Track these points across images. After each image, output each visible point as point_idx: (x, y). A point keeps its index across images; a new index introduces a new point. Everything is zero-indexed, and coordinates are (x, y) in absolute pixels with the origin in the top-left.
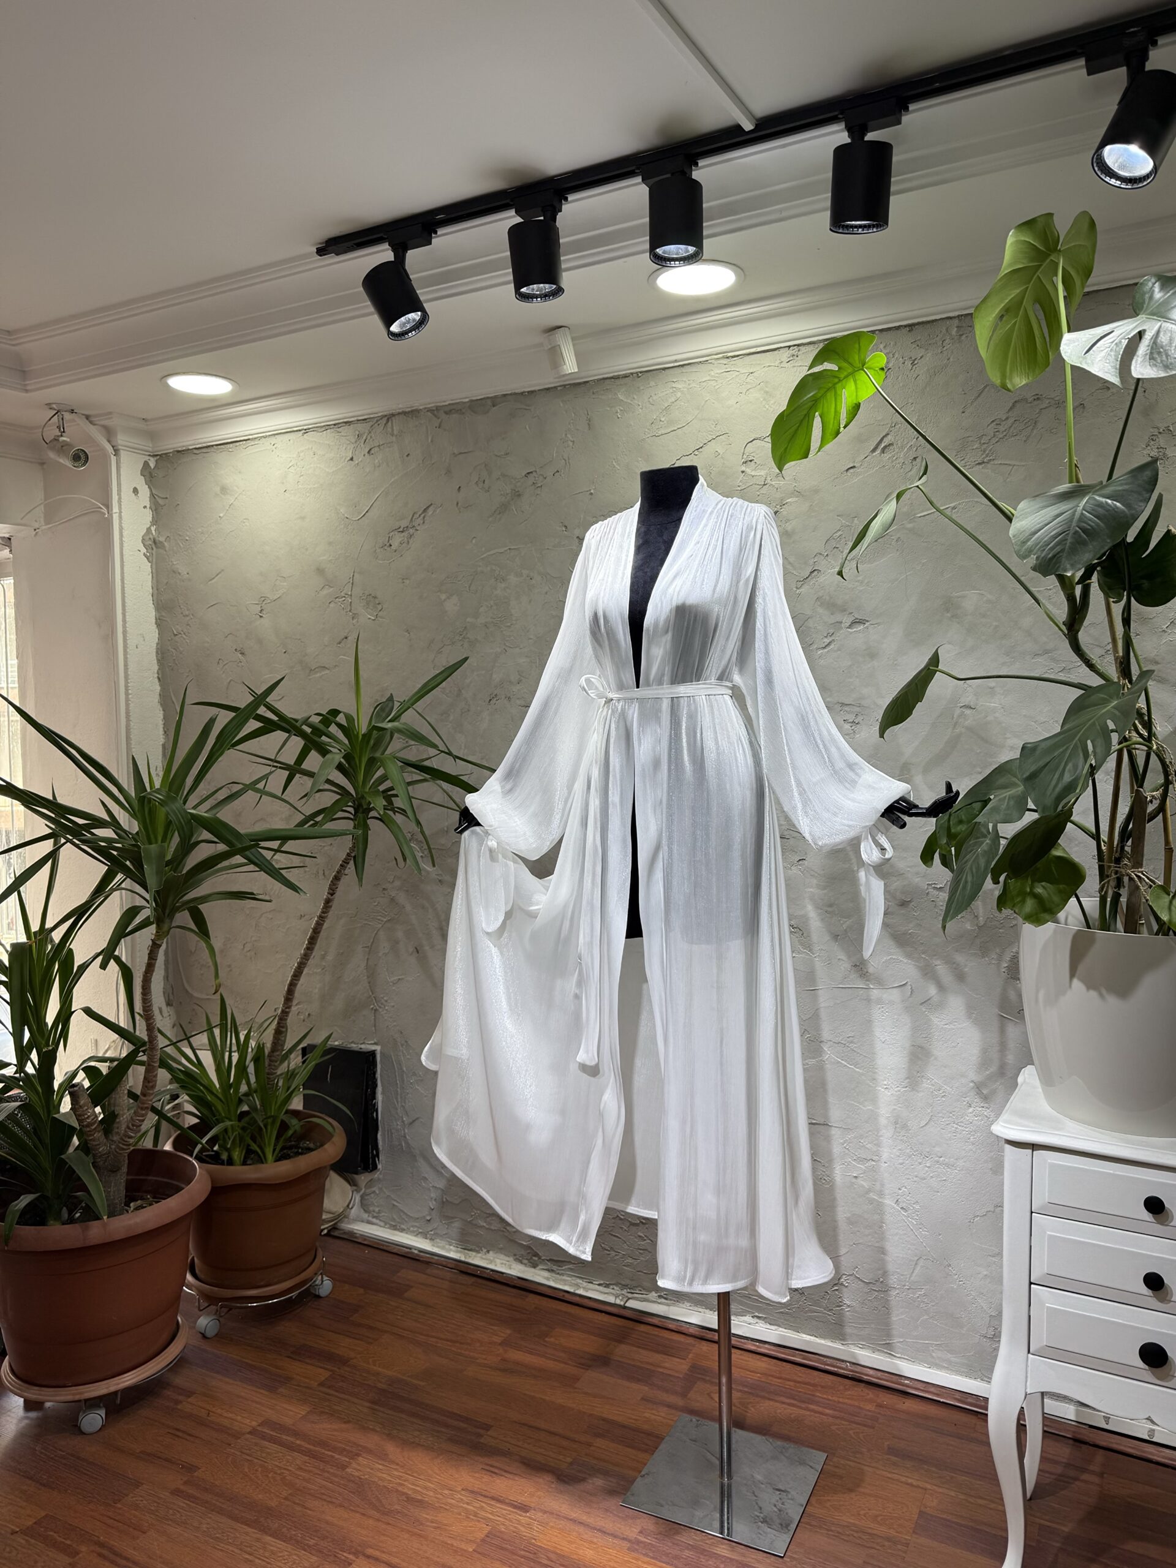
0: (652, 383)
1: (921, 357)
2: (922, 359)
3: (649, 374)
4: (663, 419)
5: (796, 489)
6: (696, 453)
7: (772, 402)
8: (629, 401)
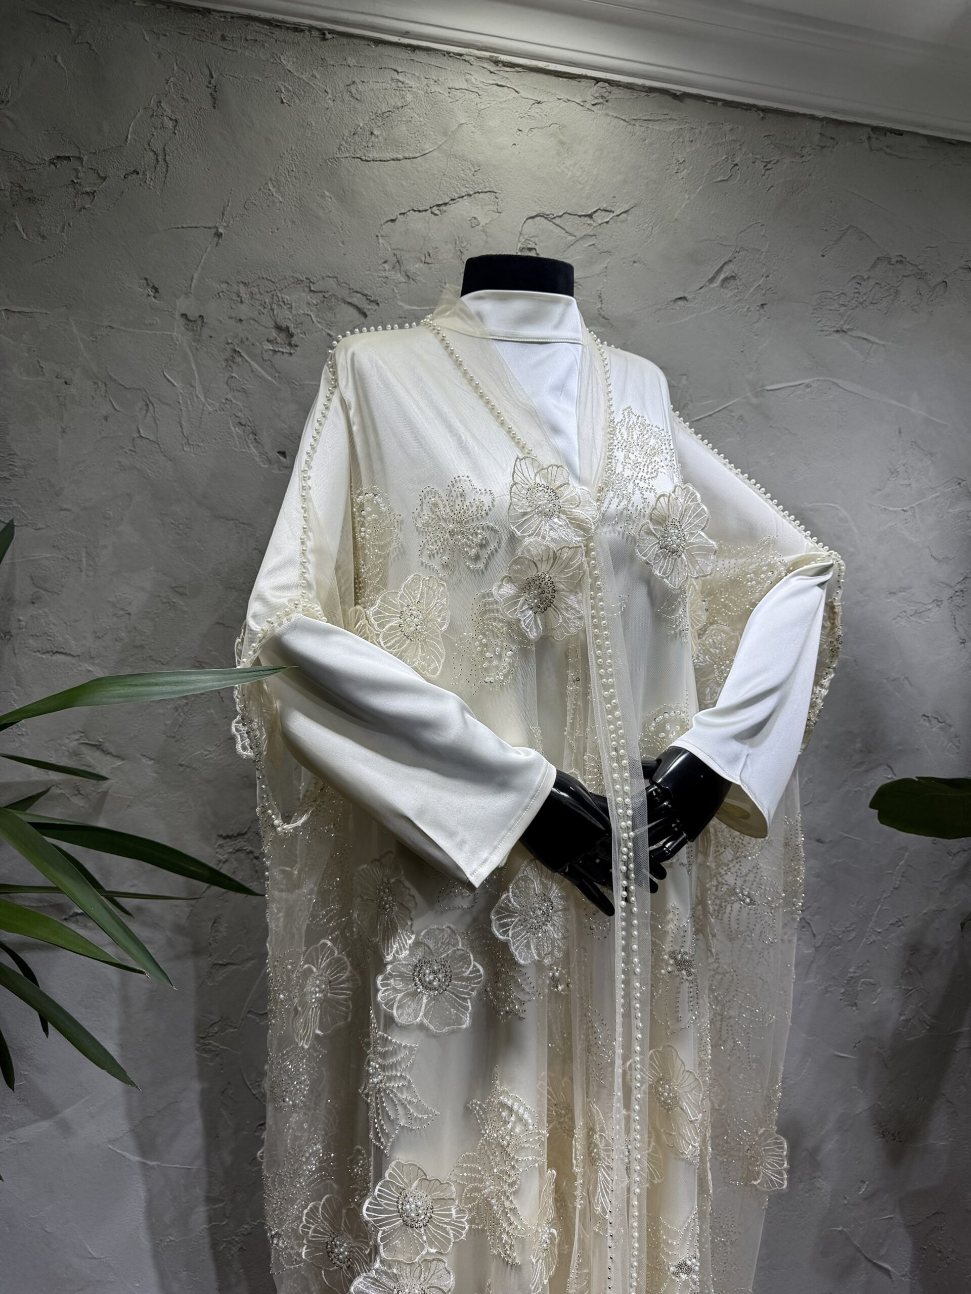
0: (352, 61)
1: (778, 161)
2: (779, 164)
3: (345, 41)
4: (376, 133)
5: (603, 313)
6: (435, 210)
7: (569, 162)
8: (304, 77)
